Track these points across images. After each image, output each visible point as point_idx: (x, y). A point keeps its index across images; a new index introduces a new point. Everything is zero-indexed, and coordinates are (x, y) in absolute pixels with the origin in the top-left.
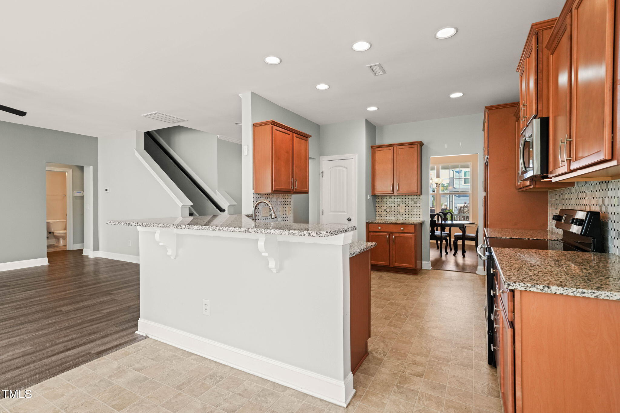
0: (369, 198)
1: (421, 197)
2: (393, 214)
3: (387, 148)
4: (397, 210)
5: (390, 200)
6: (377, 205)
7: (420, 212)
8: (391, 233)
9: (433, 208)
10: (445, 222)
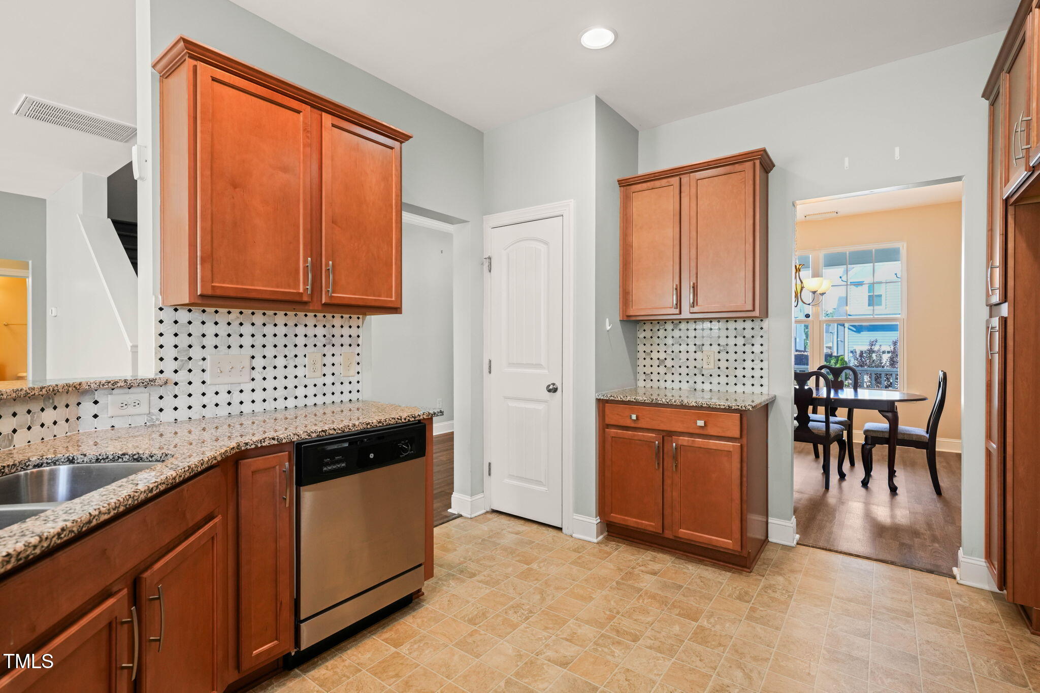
0: (608, 328)
1: (765, 324)
2: (684, 374)
3: (664, 182)
4: (695, 363)
5: (677, 333)
6: (641, 348)
7: (762, 369)
8: (668, 435)
9: (806, 353)
10: (836, 392)
